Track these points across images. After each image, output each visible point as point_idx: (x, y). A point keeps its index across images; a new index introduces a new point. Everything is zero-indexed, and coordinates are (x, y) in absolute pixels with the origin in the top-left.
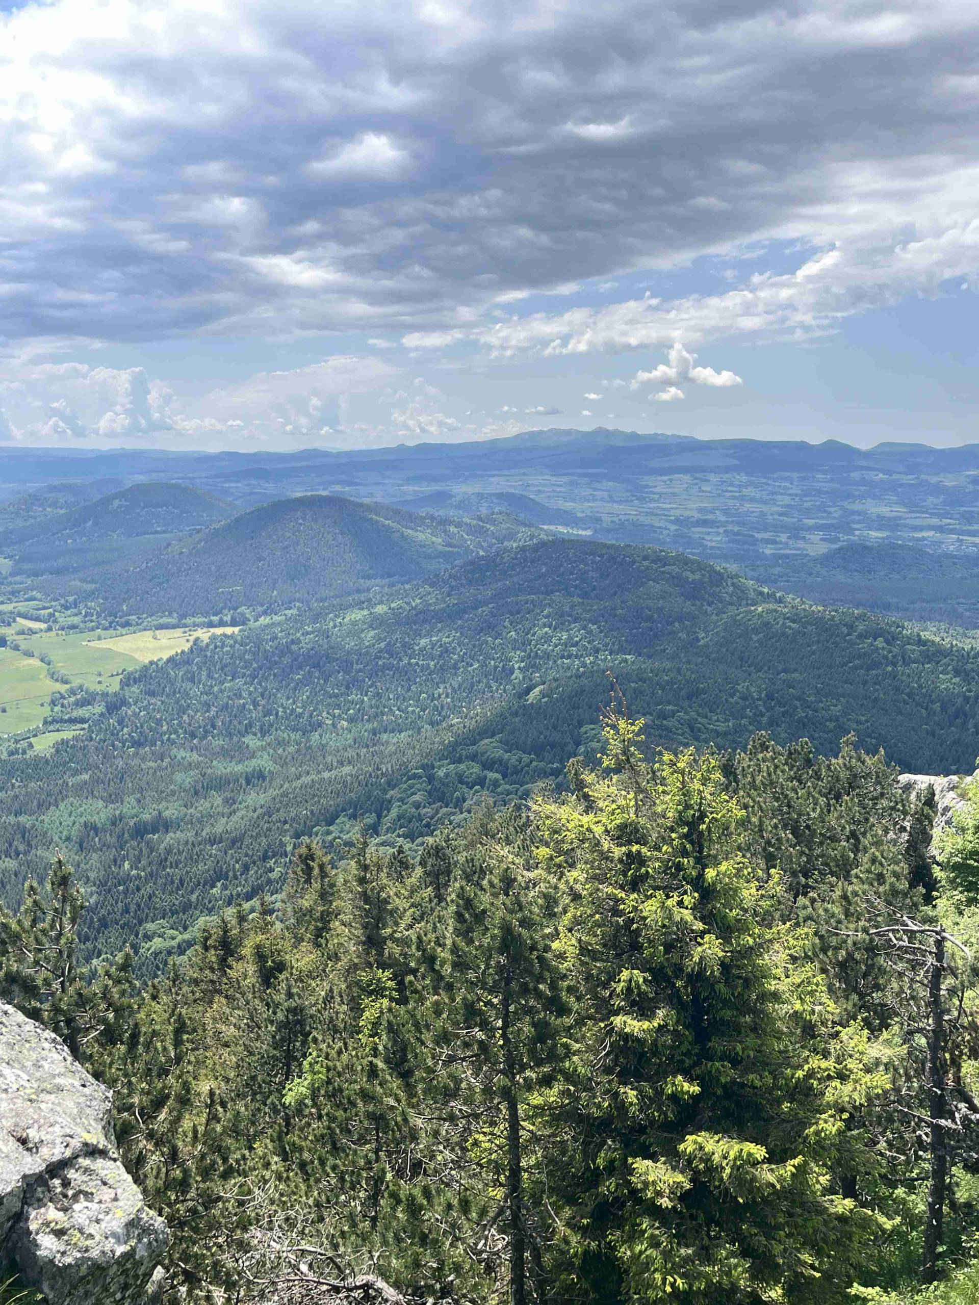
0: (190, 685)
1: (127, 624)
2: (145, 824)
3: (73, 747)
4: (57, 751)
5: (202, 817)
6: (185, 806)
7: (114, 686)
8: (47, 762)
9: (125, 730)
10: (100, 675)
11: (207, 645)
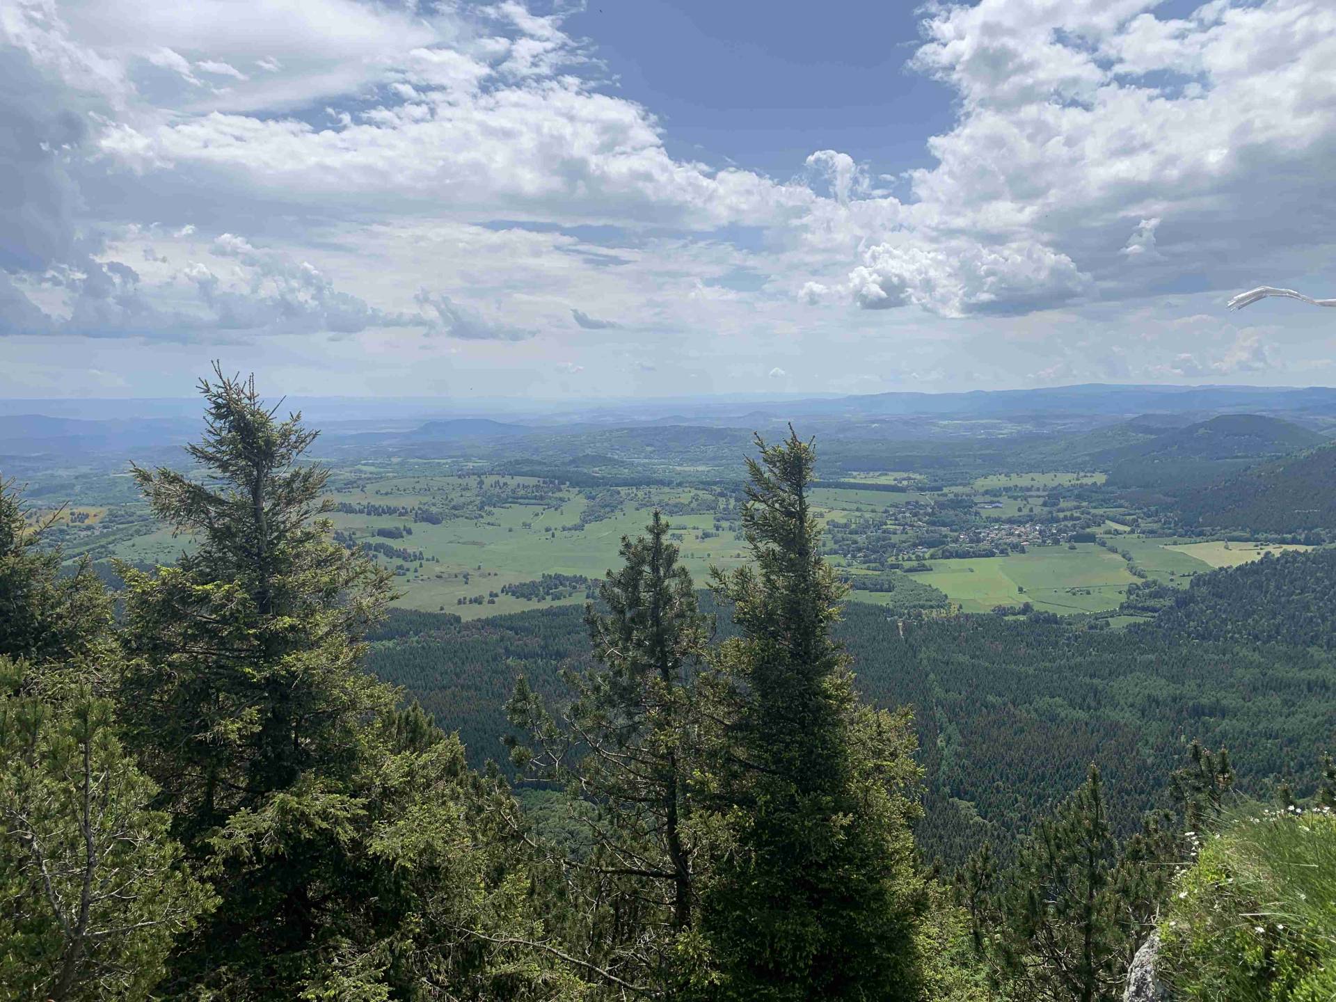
0: (1257, 592)
1: (1201, 534)
2: (1203, 707)
3: (1143, 630)
4: (1130, 631)
5: (1260, 711)
6: (1244, 699)
7: (1186, 585)
8: (1120, 639)
9: (1191, 623)
10: (1173, 574)
11: (1278, 559)
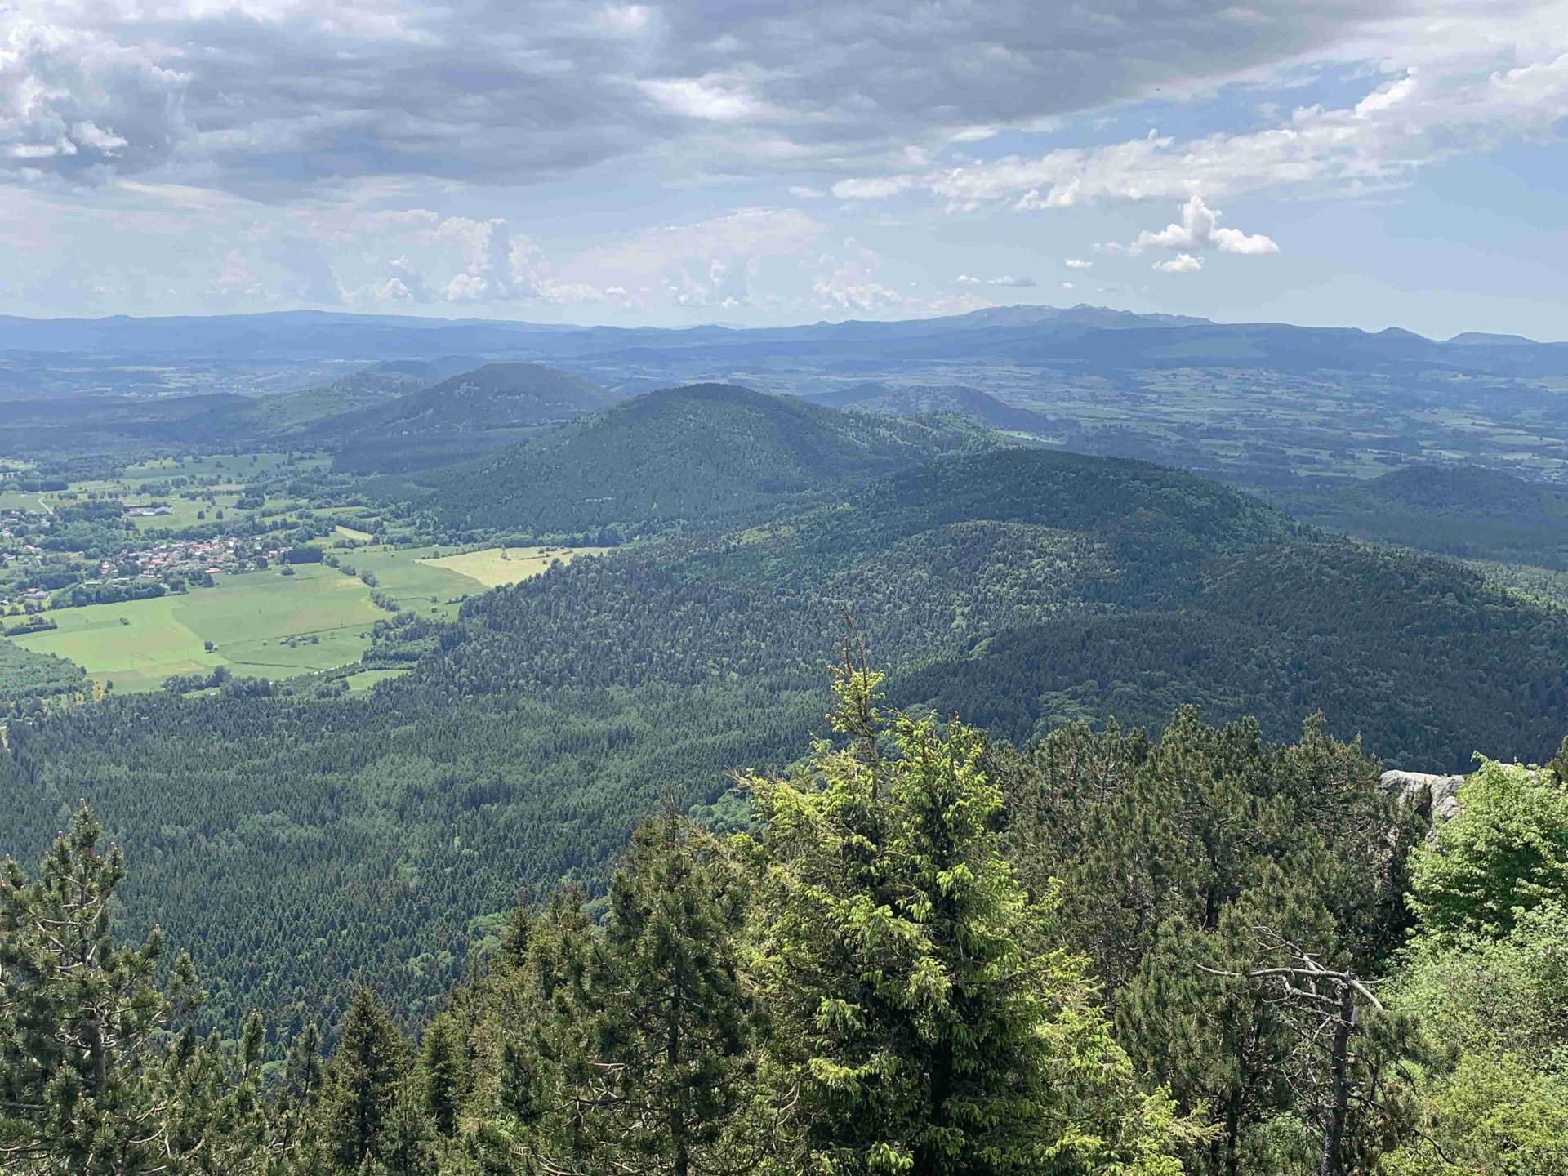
0: (545, 618)
1: (471, 539)
2: (482, 792)
3: (398, 689)
4: (379, 694)
5: (553, 785)
6: (533, 771)
7: (452, 615)
8: (365, 707)
9: (463, 671)
10: (435, 600)
11: (568, 569)
